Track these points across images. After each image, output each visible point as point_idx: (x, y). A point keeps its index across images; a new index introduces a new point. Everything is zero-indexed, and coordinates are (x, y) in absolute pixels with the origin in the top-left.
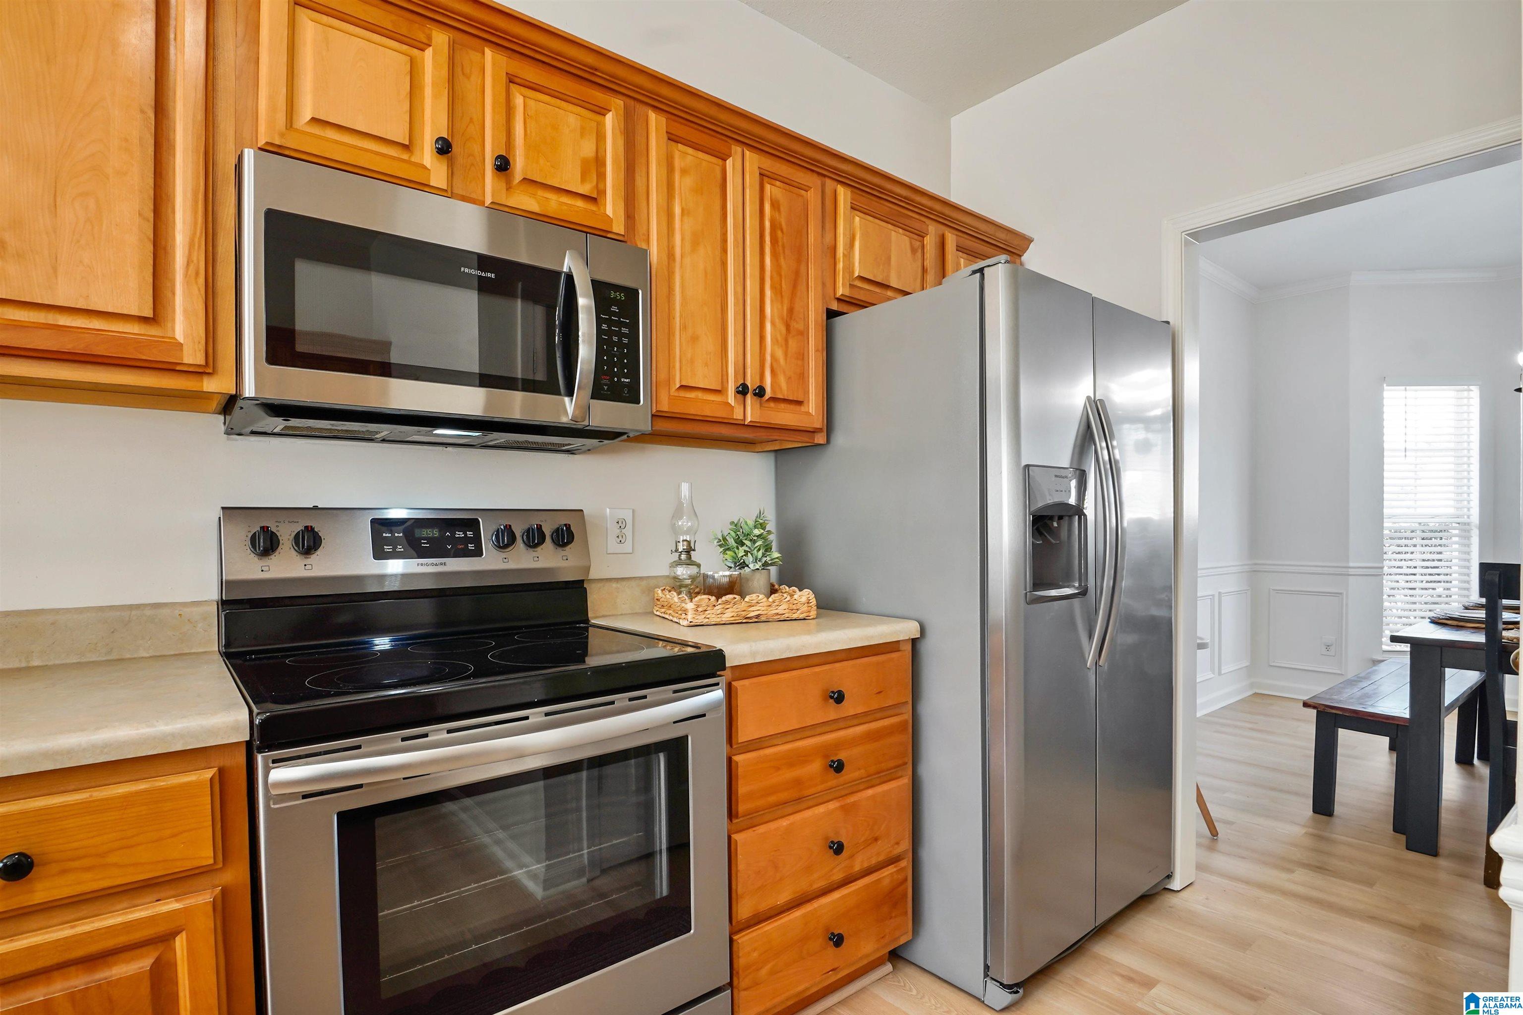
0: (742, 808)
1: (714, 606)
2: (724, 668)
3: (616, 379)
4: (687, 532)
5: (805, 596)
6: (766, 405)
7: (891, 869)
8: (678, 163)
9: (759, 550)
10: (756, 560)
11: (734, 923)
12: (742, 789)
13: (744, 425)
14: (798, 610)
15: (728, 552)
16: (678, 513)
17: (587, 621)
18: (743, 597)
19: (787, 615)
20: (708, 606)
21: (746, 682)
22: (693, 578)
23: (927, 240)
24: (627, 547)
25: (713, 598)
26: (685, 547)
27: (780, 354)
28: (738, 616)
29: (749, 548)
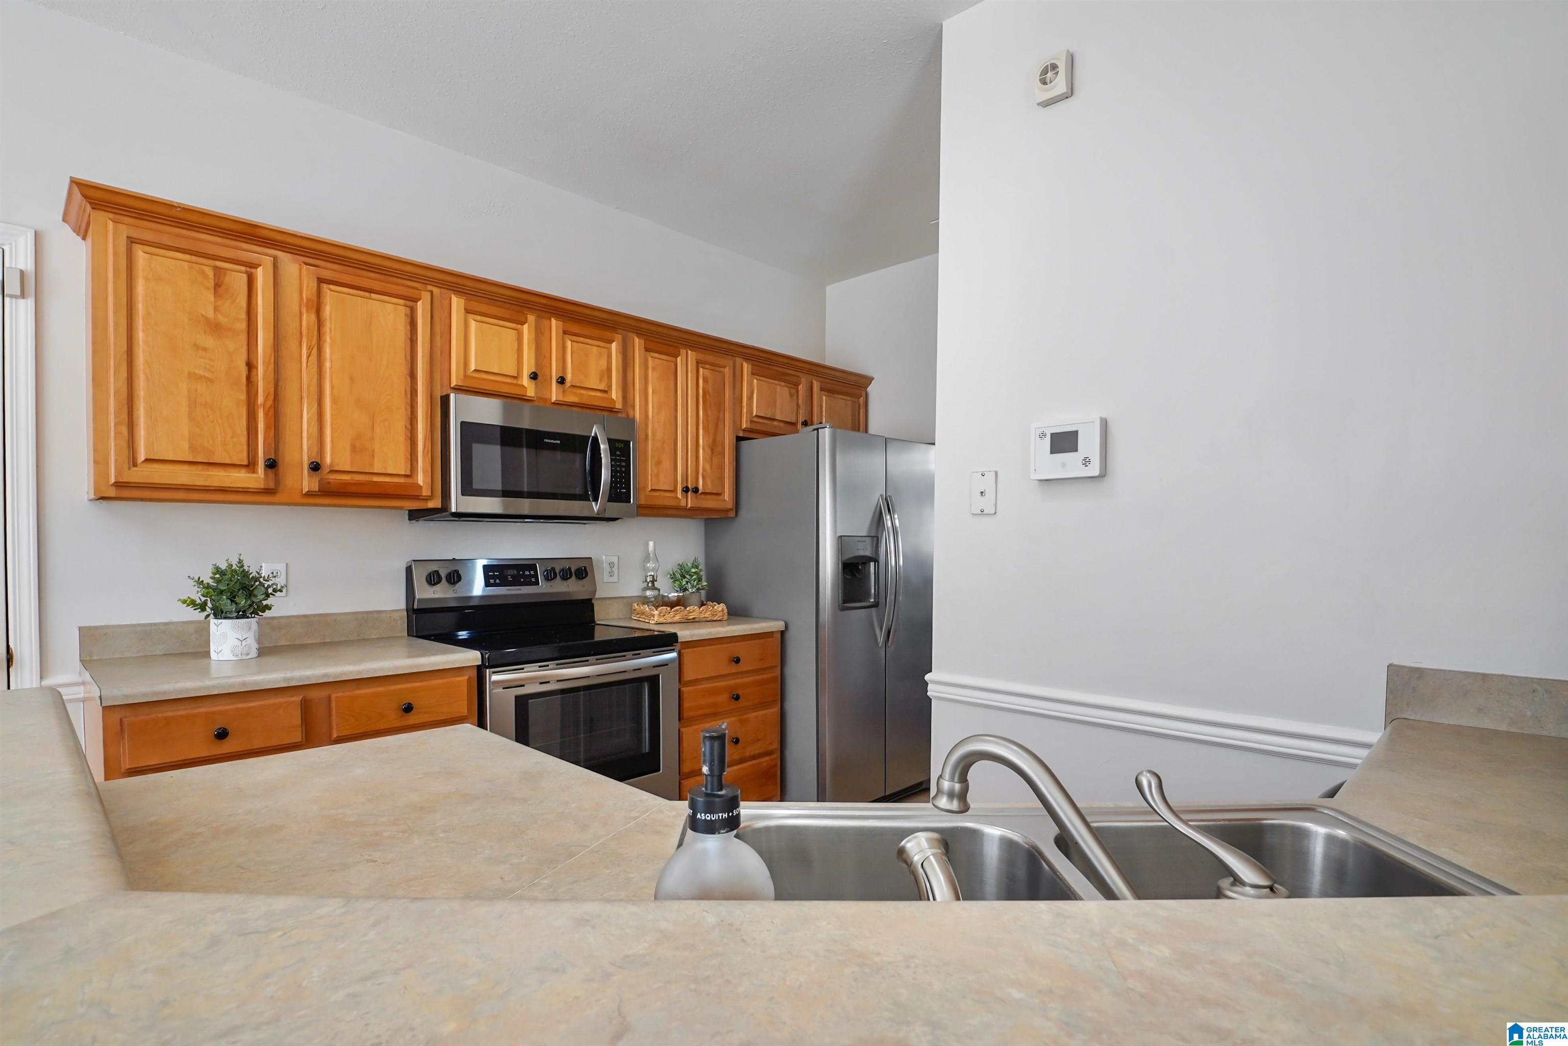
0: (686, 714)
1: (670, 613)
2: (677, 642)
3: (618, 491)
4: (652, 570)
5: (722, 606)
6: (700, 497)
7: (767, 758)
8: (650, 364)
9: (694, 581)
10: (693, 587)
11: (681, 774)
12: (686, 705)
13: (686, 509)
14: (717, 615)
15: (677, 582)
16: (647, 559)
17: (594, 621)
18: (686, 608)
19: (710, 618)
20: (666, 613)
21: (688, 650)
22: (656, 597)
23: (800, 387)
24: (615, 579)
25: (669, 608)
26: (651, 579)
27: (708, 467)
28: (682, 618)
29: (689, 579)
